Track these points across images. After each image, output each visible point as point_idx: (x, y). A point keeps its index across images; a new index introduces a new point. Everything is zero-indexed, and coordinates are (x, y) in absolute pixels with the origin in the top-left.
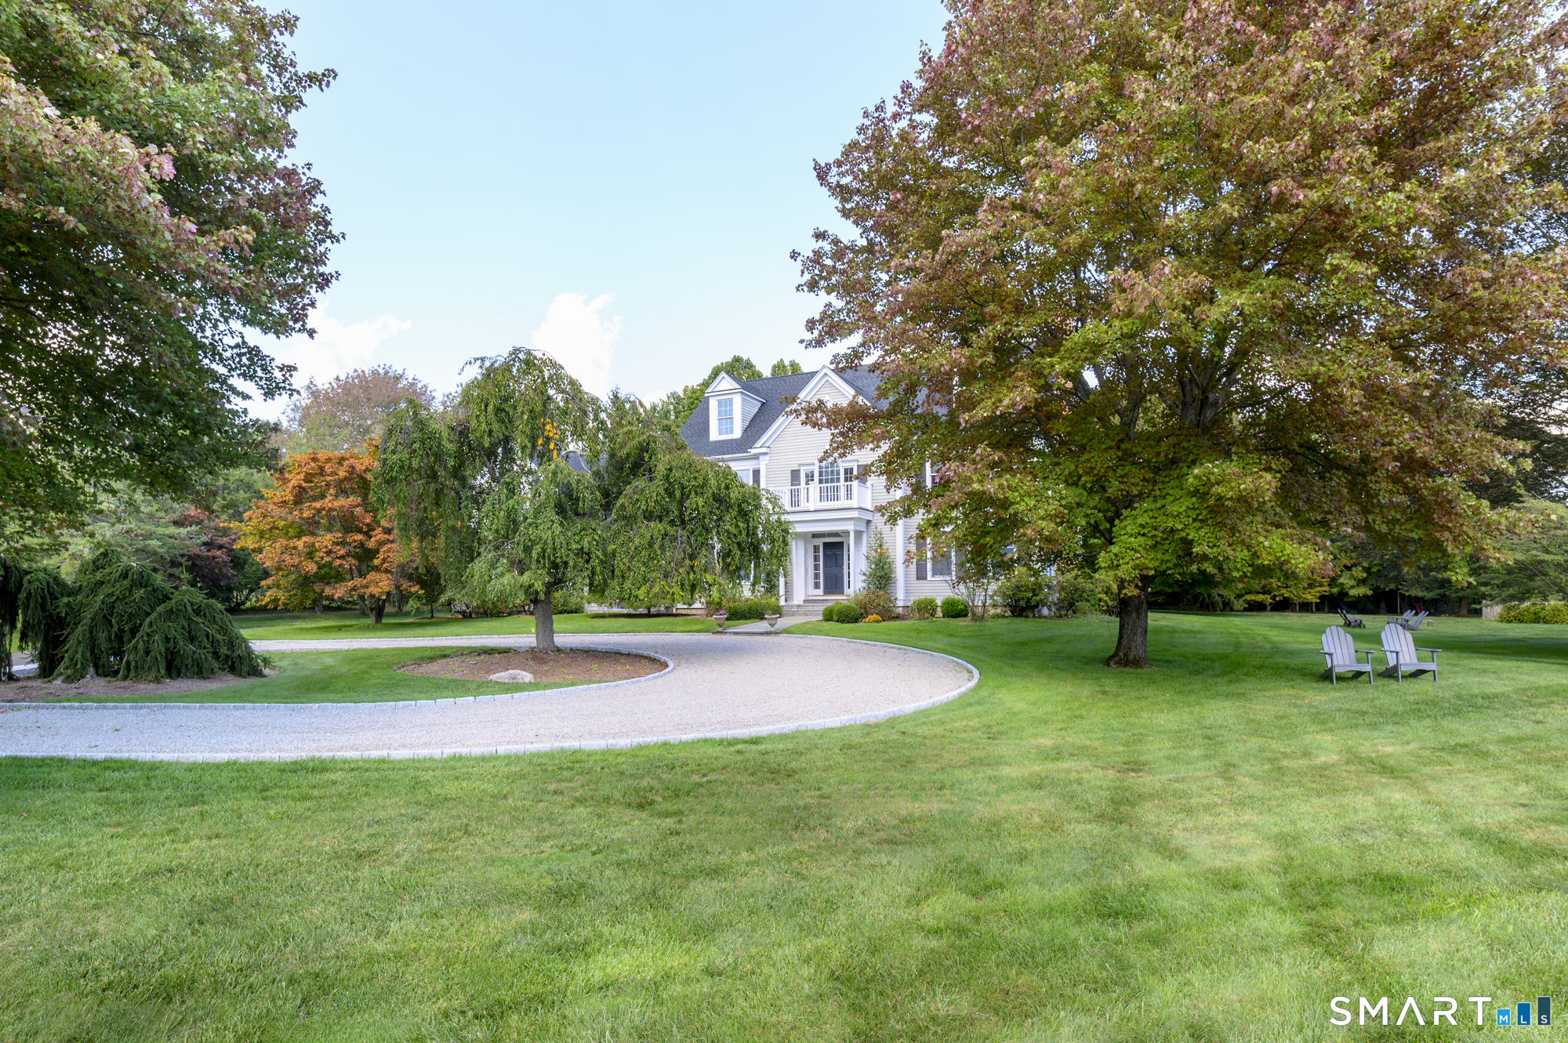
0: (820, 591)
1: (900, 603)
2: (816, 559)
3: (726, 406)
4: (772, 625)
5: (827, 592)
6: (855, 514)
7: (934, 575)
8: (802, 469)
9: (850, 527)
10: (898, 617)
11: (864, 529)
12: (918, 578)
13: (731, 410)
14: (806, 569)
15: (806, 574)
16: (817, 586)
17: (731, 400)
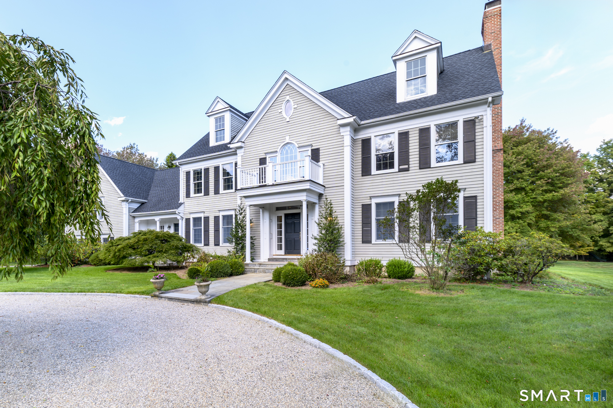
0: (282, 252)
1: (348, 263)
2: (280, 226)
3: (220, 122)
4: (203, 293)
5: (287, 252)
6: (307, 186)
7: (378, 238)
8: (268, 157)
9: (303, 197)
10: (346, 279)
11: (317, 201)
12: (364, 242)
13: (223, 124)
14: (271, 234)
15: (271, 239)
16: (280, 248)
17: (223, 116)
